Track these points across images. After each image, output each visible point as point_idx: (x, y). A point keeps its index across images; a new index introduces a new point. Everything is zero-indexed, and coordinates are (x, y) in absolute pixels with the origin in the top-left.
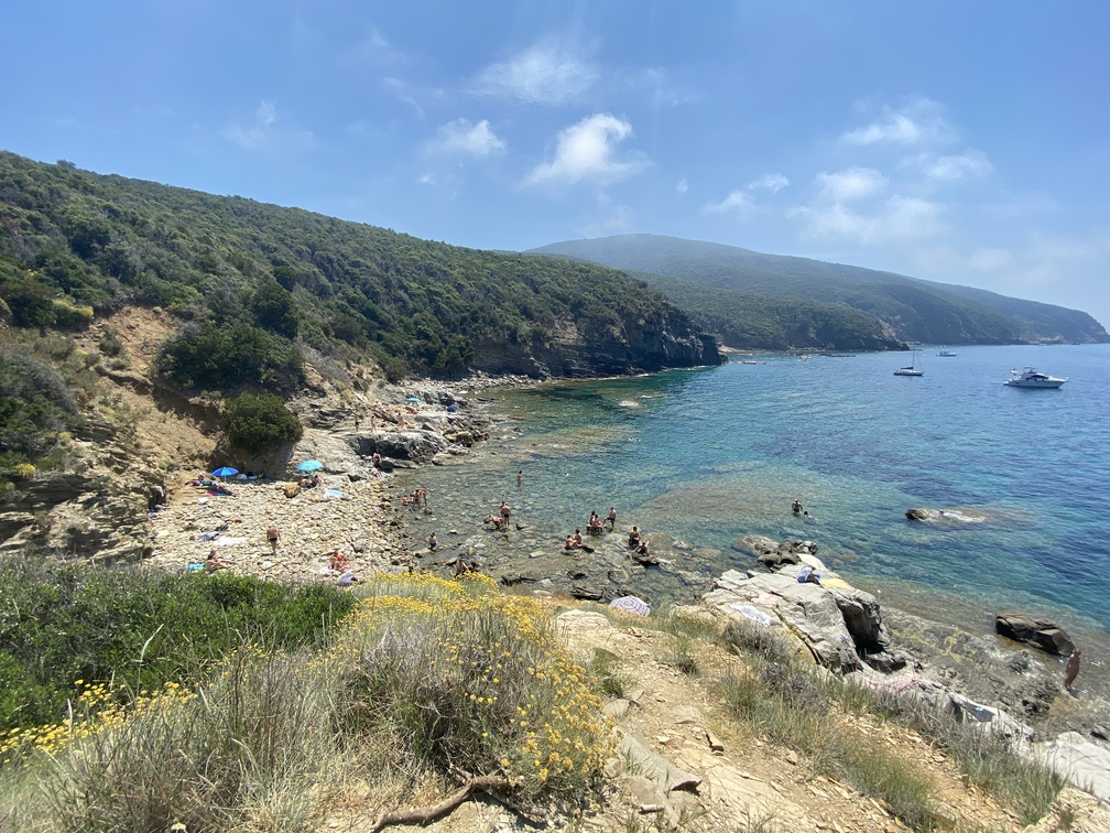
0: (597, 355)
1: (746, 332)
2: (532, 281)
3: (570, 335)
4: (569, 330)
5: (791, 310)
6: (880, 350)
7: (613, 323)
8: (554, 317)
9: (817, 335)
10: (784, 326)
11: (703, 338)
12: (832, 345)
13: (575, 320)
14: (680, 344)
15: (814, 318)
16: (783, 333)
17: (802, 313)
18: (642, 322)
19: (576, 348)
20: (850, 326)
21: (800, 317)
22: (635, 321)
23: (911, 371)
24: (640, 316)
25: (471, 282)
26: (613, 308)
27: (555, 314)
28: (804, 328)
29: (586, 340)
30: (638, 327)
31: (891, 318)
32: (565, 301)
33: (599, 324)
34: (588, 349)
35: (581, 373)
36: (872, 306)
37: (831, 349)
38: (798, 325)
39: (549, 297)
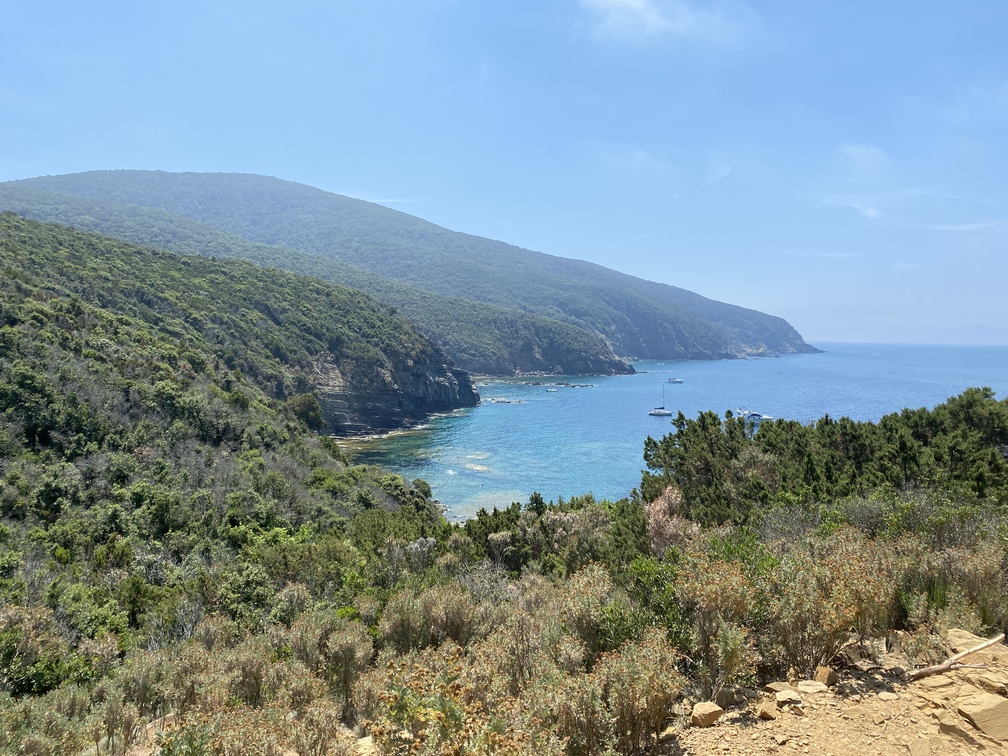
0: (370, 405)
1: (464, 351)
2: (266, 307)
3: (334, 382)
4: (332, 375)
5: (511, 323)
6: (609, 374)
7: (382, 365)
8: (310, 358)
9: (544, 354)
10: (506, 344)
11: (456, 374)
12: (559, 368)
13: (336, 362)
14: (438, 383)
15: (537, 335)
16: (506, 353)
17: (525, 328)
18: (410, 363)
19: (344, 397)
20: (576, 345)
21: (523, 332)
22: (402, 361)
23: (662, 411)
24: (408, 355)
25: (202, 313)
26: (376, 345)
27: (311, 353)
28: (528, 347)
29: (355, 388)
30: (406, 369)
31: (607, 328)
32: (319, 337)
33: (365, 368)
34: (358, 398)
35: (357, 431)
36: (586, 313)
37: (559, 373)
38: (521, 343)
39: (298, 332)
